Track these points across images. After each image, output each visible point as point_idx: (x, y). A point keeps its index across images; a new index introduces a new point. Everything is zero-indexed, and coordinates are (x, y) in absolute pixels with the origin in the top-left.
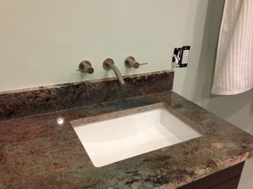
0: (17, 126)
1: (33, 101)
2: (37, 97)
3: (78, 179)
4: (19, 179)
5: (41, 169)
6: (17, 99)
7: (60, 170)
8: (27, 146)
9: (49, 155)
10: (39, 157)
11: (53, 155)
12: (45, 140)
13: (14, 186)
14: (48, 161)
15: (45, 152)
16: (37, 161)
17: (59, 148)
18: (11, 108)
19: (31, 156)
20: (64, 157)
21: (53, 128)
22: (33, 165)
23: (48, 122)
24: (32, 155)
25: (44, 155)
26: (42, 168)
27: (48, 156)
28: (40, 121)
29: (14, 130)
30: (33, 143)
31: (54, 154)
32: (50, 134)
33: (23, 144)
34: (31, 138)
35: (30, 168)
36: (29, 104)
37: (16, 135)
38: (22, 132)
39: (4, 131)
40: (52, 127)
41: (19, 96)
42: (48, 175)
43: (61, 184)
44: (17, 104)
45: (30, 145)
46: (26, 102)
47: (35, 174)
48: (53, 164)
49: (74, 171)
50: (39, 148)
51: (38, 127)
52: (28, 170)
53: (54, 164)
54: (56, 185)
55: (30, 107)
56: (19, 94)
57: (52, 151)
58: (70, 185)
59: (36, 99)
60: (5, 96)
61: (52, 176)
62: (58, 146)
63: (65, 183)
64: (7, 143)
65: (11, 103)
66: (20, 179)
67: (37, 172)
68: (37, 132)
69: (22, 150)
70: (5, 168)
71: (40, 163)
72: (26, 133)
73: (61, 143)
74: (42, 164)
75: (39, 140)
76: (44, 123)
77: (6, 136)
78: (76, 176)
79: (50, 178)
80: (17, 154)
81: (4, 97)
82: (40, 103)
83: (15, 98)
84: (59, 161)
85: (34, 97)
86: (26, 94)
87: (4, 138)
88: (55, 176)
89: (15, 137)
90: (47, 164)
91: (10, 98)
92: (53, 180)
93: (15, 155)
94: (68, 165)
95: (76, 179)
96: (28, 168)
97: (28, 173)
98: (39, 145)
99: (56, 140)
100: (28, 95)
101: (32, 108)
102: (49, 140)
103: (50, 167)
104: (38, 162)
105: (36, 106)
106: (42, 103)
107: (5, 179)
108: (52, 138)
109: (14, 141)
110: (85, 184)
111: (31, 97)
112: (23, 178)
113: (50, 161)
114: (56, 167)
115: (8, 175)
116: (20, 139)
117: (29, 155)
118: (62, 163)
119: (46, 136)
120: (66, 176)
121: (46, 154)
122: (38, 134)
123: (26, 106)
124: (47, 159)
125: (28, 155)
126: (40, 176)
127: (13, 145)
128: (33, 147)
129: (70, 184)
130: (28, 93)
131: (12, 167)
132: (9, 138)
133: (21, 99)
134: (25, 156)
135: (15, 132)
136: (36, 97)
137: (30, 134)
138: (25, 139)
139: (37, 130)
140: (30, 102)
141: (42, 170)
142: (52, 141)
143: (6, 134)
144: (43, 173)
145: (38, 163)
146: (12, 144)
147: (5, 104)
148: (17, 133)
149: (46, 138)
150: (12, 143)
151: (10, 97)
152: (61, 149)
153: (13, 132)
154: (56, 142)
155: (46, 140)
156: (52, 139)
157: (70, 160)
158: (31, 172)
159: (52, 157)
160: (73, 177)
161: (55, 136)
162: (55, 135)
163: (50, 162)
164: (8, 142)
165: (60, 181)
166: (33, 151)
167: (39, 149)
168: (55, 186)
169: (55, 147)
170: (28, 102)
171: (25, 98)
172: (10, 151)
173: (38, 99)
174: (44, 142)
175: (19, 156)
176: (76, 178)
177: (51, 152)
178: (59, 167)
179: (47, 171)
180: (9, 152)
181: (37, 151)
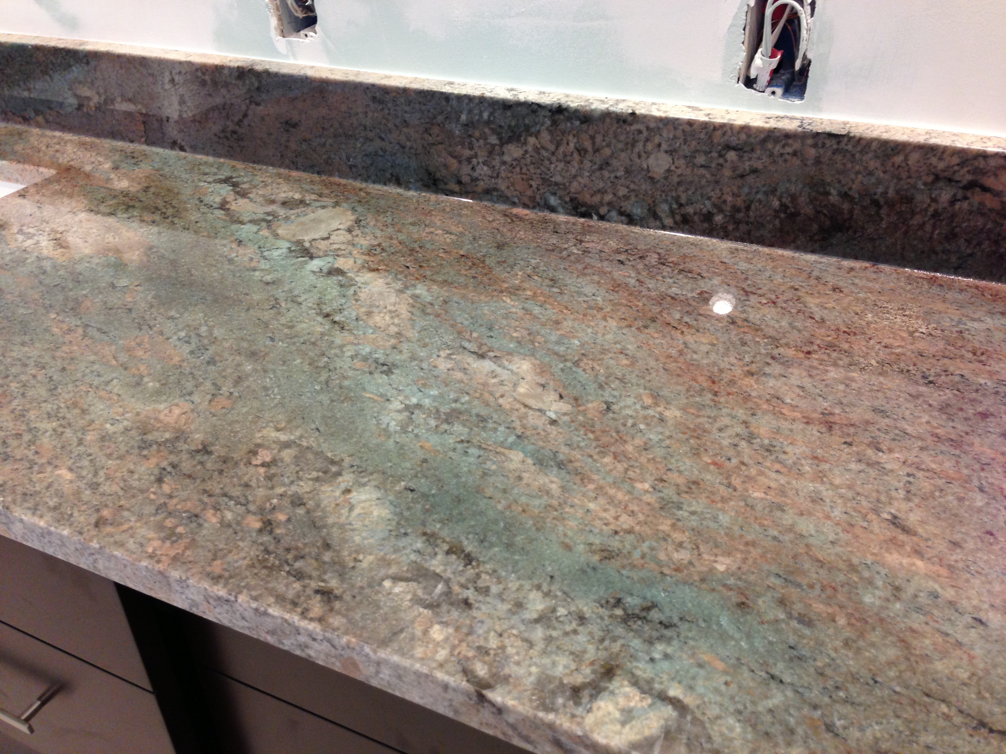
0: (835, 289)
1: (952, 202)
2: (978, 189)
3: (965, 657)
4: (718, 498)
5: (827, 509)
6: (885, 172)
7: (905, 561)
8: (826, 386)
9: (892, 471)
10: (849, 454)
11: (911, 479)
12: (915, 397)
13: (686, 514)
14: (874, 495)
15: (884, 448)
16: (826, 466)
17: (957, 462)
18: (846, 206)
19: (815, 432)
20: (956, 515)
21: (983, 358)
22: (800, 474)
23: (976, 325)
24: (824, 430)
25: (874, 458)
26: (831, 507)
27: (884, 471)
28: (940, 306)
29: (812, 303)
30: (854, 385)
31: (920, 474)
32: (957, 379)
33: (815, 372)
34: (862, 360)
35: (783, 480)
36: (926, 210)
37: (809, 323)
38: (839, 321)
39: (774, 291)
40: (983, 354)
41: (899, 159)
42: (838, 549)
43: (874, 629)
44: (875, 194)
45: (841, 387)
46: (919, 197)
47: (788, 519)
48: (889, 517)
49: (970, 609)
50: (869, 416)
51: (916, 326)
52: (772, 485)
53: (895, 521)
54: (849, 616)
55: (928, 228)
56: (900, 147)
57: (917, 460)
58: (913, 659)
59: (969, 194)
60: (839, 143)
61: (853, 568)
62: (957, 452)
63: (894, 639)
64: (757, 339)
65: (853, 181)
66: (724, 500)
67: (802, 514)
68: (899, 346)
69: (798, 391)
70: (694, 430)
71: (837, 481)
72: (853, 330)
73: (982, 445)
74: (843, 491)
75: (890, 385)
76: (956, 319)
77: (770, 313)
78: (965, 640)
79: (840, 570)
80: (768, 397)
81: (835, 147)
82: (980, 222)
83: (878, 164)
84: (923, 522)
85: (965, 182)
86: (934, 161)
87: (758, 316)
88: (866, 574)
89: (799, 331)
90: (864, 503)
91: (858, 156)
92: (846, 588)
93: (760, 397)
94: (956, 561)
95: (959, 652)
96: (774, 475)
97: (763, 495)
98: (876, 403)
99: (966, 419)
100: (941, 165)
101: (932, 233)
102: (934, 403)
103: (865, 524)
104: (828, 474)
105: (957, 230)
106: (990, 225)
107: (669, 470)
108: (954, 402)
109: (787, 345)
110: (986, 707)
111: (950, 180)
112: (732, 503)
113: (883, 498)
114: (891, 540)
115: (688, 462)
116: (816, 348)
117: (810, 427)
118: (935, 535)
119: (931, 379)
120: (919, 609)
121: (883, 457)
122: (903, 358)
123: (913, 213)
124: (876, 483)
125: (807, 423)
126: (802, 536)
127: (773, 358)
128: (845, 401)
129: (912, 654)
130: (945, 156)
131: (724, 438)
132: (777, 326)
133: (904, 175)
134: (794, 420)
135: (815, 309)
136: (972, 185)
137: (864, 343)
138: (834, 355)
139: (903, 339)
140: (934, 200)
141: (828, 517)
142: (944, 417)
143: (774, 303)
144: (823, 533)
145: (825, 476)
146: (775, 352)
147: (828, 179)
148: (817, 317)
149: (923, 389)
150: (777, 347)
151: (861, 152)
152: (965, 471)
153: (806, 307)
154: (961, 427)
155: (921, 399)
156: (948, 405)
157: (980, 545)
158: (778, 500)
159: (901, 484)
160: (947, 635)
161: (973, 401)
162: (974, 395)
163: (878, 501)
164: (765, 337)
165: (875, 610)
166: (836, 419)
167: (867, 422)
168: (842, 621)
169: (943, 448)
170: (929, 201)
171: (920, 178)
172: (751, 374)
173: (976, 198)
174: (909, 401)
175: (771, 408)
176: (959, 644)
177: (911, 459)
178: (908, 548)
179: (845, 531)
180: (746, 376)
181: (852, 425)
